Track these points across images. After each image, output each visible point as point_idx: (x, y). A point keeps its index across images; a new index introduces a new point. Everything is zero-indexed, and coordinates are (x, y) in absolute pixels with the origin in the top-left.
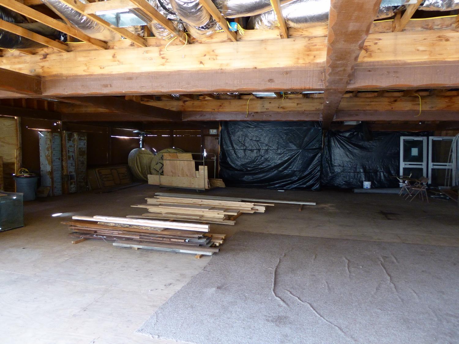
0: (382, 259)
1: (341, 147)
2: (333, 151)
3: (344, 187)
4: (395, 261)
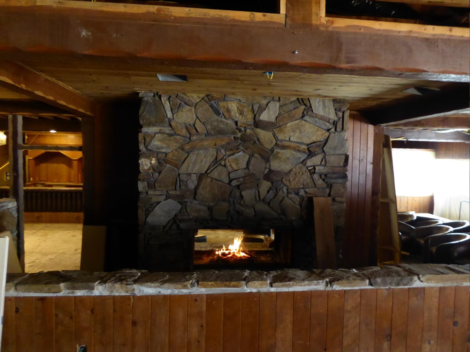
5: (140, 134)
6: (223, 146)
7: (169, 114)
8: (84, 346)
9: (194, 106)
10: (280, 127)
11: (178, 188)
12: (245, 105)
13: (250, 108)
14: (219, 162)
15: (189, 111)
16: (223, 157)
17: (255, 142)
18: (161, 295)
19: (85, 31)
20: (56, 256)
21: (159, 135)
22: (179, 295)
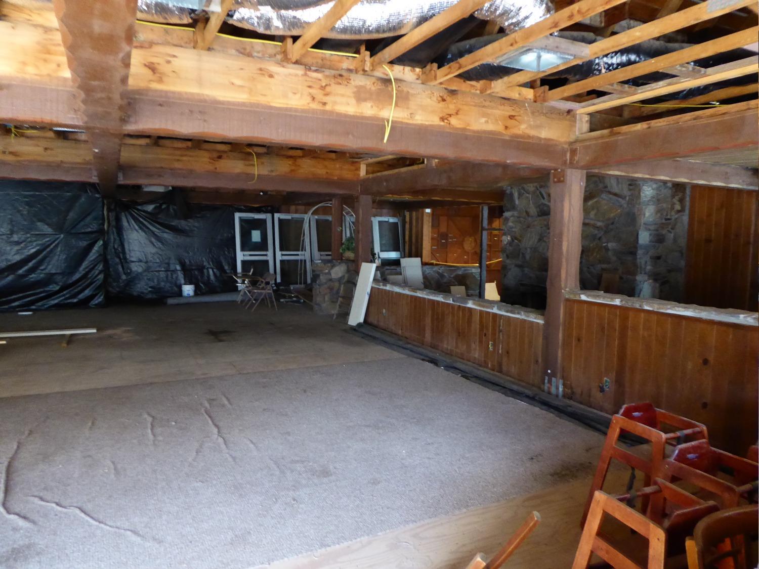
0: (207, 405)
1: (141, 228)
2: (127, 236)
3: (150, 296)
4: (226, 402)
9: (531, 193)
15: (527, 198)
21: (512, 218)
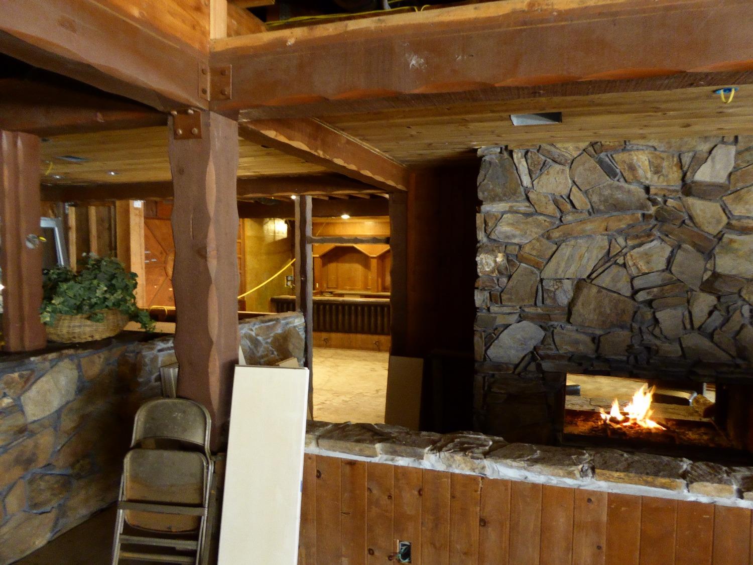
5: (478, 215)
6: (620, 232)
7: (526, 181)
8: (407, 543)
9: (568, 163)
10: (738, 193)
11: (539, 303)
12: (664, 155)
13: (675, 159)
14: (612, 259)
15: (560, 173)
16: (621, 251)
17: (683, 222)
18: (528, 483)
19: (415, 57)
20: (351, 398)
21: (509, 215)
22: (559, 487)
